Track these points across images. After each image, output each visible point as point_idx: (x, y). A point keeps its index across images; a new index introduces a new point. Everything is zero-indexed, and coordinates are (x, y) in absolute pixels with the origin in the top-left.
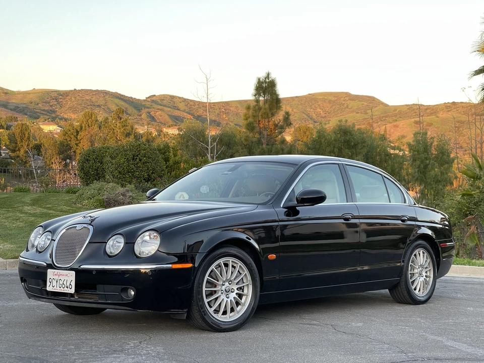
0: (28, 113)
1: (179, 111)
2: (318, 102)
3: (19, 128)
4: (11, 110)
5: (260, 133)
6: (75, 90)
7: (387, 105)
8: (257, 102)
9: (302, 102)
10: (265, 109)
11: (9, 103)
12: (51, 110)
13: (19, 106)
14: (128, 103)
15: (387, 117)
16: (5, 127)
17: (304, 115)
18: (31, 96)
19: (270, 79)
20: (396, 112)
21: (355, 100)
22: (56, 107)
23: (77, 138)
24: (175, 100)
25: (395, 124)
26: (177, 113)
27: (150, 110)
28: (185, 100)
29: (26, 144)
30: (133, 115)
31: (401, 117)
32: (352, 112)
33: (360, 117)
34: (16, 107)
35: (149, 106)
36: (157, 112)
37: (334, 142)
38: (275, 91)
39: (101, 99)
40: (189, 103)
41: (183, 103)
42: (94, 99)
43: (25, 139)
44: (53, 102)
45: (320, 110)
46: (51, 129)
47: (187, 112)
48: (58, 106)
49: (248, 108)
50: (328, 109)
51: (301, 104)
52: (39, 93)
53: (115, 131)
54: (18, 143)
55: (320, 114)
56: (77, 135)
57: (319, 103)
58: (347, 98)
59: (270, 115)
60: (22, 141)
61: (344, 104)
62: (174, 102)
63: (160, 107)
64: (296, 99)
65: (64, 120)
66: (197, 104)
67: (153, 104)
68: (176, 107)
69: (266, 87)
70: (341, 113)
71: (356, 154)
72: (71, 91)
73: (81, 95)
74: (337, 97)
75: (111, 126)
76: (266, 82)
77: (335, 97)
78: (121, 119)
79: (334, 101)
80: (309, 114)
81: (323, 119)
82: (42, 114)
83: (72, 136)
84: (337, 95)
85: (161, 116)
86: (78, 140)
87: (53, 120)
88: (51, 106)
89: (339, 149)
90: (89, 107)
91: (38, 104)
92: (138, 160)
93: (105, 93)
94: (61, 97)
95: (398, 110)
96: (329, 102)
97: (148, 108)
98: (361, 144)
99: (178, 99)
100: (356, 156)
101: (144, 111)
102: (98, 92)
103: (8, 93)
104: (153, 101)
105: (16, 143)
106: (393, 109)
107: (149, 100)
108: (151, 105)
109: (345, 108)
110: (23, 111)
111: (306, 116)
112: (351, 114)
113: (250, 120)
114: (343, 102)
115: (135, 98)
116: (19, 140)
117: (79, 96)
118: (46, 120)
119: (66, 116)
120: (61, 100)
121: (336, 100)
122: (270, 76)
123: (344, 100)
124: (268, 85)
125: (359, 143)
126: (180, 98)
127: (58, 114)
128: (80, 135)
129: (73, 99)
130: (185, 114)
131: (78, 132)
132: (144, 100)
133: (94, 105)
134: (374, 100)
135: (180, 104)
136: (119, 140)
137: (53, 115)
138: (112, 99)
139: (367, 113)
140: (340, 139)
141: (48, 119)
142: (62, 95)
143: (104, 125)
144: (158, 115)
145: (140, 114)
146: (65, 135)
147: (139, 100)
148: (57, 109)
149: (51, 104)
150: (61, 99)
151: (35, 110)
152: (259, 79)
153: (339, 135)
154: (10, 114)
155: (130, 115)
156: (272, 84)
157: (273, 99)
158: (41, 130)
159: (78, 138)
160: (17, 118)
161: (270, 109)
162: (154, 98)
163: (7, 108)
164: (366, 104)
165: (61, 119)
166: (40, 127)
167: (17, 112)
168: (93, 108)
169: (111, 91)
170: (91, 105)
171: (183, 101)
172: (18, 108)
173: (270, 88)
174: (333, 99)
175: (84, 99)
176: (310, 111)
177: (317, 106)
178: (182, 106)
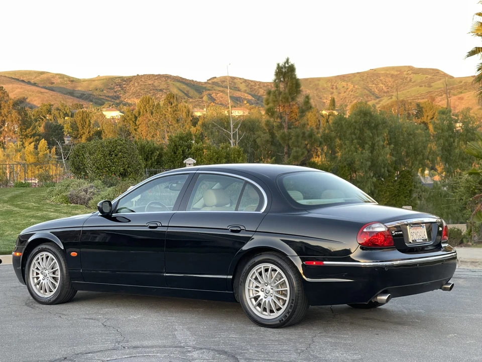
0: (94, 100)
1: (239, 92)
2: (380, 77)
3: (80, 116)
4: (77, 97)
5: (281, 118)
6: (138, 75)
7: (452, 77)
8: (277, 87)
9: (364, 78)
10: (285, 94)
11: (76, 91)
12: (115, 96)
13: (85, 93)
14: (189, 86)
15: (452, 89)
16: (70, 114)
17: (365, 90)
18: (96, 83)
19: (290, 64)
20: (461, 84)
21: (419, 74)
22: (120, 93)
23: (135, 124)
24: (236, 81)
25: (460, 96)
26: (238, 94)
27: (211, 92)
28: (245, 81)
29: (87, 131)
30: (195, 98)
31: (466, 89)
32: (416, 85)
33: (423, 90)
34: (82, 94)
35: (210, 88)
36: (218, 94)
37: (354, 124)
38: (295, 75)
39: (163, 83)
40: (250, 84)
41: (243, 84)
42: (156, 84)
43: (87, 126)
44: (117, 88)
45: (382, 85)
46: (113, 115)
47: (248, 93)
48: (122, 92)
49: (269, 93)
50: (390, 84)
51: (363, 80)
52: (103, 80)
53: (167, 116)
54: (80, 130)
55: (382, 89)
56: (136, 120)
57: (382, 78)
58: (410, 72)
59: (290, 100)
60: (83, 129)
61: (407, 78)
62: (235, 83)
63: (221, 89)
64: (358, 75)
65: (127, 105)
66: (258, 84)
67: (214, 86)
68: (236, 88)
69: (286, 72)
70: (404, 87)
71: (378, 135)
72: (134, 76)
73: (143, 80)
74: (400, 71)
75: (162, 111)
76: (285, 67)
77: (397, 71)
78: (172, 104)
79: (397, 76)
80: (371, 89)
81: (385, 94)
82: (107, 100)
83: (131, 122)
84: (400, 69)
85: (222, 98)
86: (136, 126)
87: (117, 106)
88: (116, 92)
89: (360, 130)
90: (151, 92)
91: (102, 91)
92: (114, 156)
93: (167, 77)
94: (124, 83)
95: (463, 82)
96: (391, 76)
97: (209, 90)
98: (381, 125)
99: (239, 80)
100: (378, 137)
101: (205, 93)
102: (159, 77)
103: (74, 81)
104: (213, 83)
105: (78, 131)
106: (458, 81)
107: (210, 82)
108: (212, 87)
109: (408, 82)
110: (89, 98)
111: (367, 92)
112: (415, 88)
113: (271, 105)
114: (406, 76)
115: (196, 81)
116: (80, 127)
117: (141, 81)
118: (110, 106)
119: (129, 102)
120: (125, 86)
121: (399, 74)
122: (289, 61)
123: (407, 74)
124: (287, 70)
125: (379, 124)
126: (240, 79)
127: (122, 99)
128: (139, 121)
129: (136, 84)
130: (246, 95)
131: (136, 118)
132: (206, 83)
133: (156, 90)
134: (438, 73)
135: (241, 85)
136: (171, 125)
137: (118, 101)
138: (173, 83)
139: (432, 86)
140: (360, 121)
141: (113, 105)
142: (125, 81)
143: (156, 110)
144: (219, 96)
145: (201, 96)
146: (124, 121)
147: (200, 82)
148: (121, 95)
149: (116, 90)
150: (124, 84)
151: (100, 97)
152: (278, 65)
153: (359, 117)
154: (76, 101)
155: (191, 98)
156: (292, 69)
157: (293, 84)
158: (103, 116)
159: (137, 124)
160: (82, 105)
161: (290, 94)
162: (215, 80)
163: (73, 96)
164: (429, 76)
165: (125, 105)
166: (103, 114)
167: (83, 99)
168: (156, 93)
169: (173, 75)
170: (154, 90)
171: (243, 82)
172: (84, 94)
173: (290, 73)
174: (396, 73)
175: (147, 84)
176: (372, 87)
177: (379, 81)
178: (243, 87)
